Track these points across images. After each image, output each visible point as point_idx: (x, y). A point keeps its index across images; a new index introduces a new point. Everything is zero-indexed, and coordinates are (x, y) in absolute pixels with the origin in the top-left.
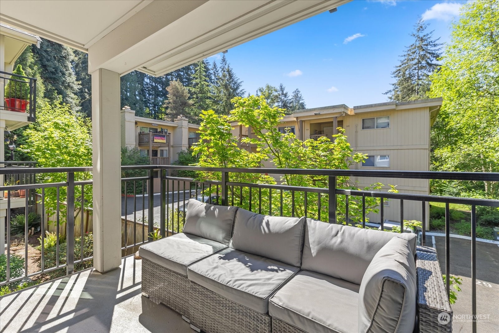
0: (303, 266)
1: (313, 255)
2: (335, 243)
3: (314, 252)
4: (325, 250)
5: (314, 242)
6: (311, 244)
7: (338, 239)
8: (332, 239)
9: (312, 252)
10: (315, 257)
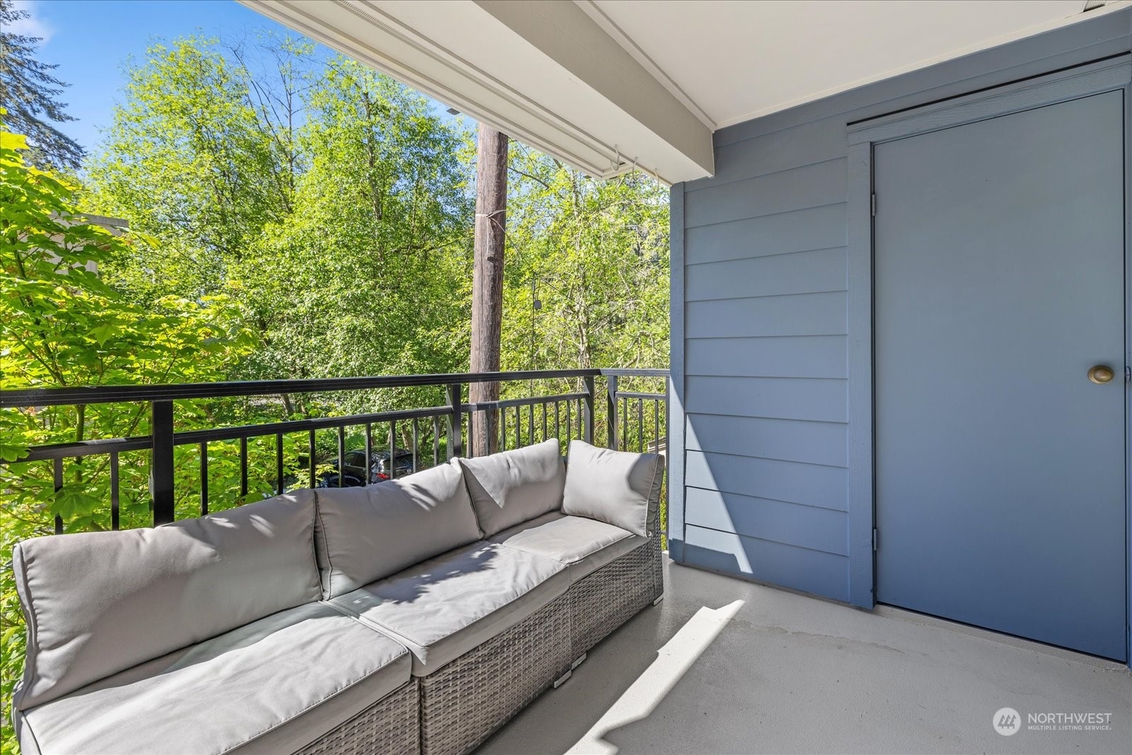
0: (489, 532)
1: (501, 507)
2: (515, 476)
3: (499, 501)
4: (513, 490)
5: (494, 487)
6: (491, 492)
7: (514, 472)
8: (509, 473)
9: (498, 502)
10: (504, 507)
